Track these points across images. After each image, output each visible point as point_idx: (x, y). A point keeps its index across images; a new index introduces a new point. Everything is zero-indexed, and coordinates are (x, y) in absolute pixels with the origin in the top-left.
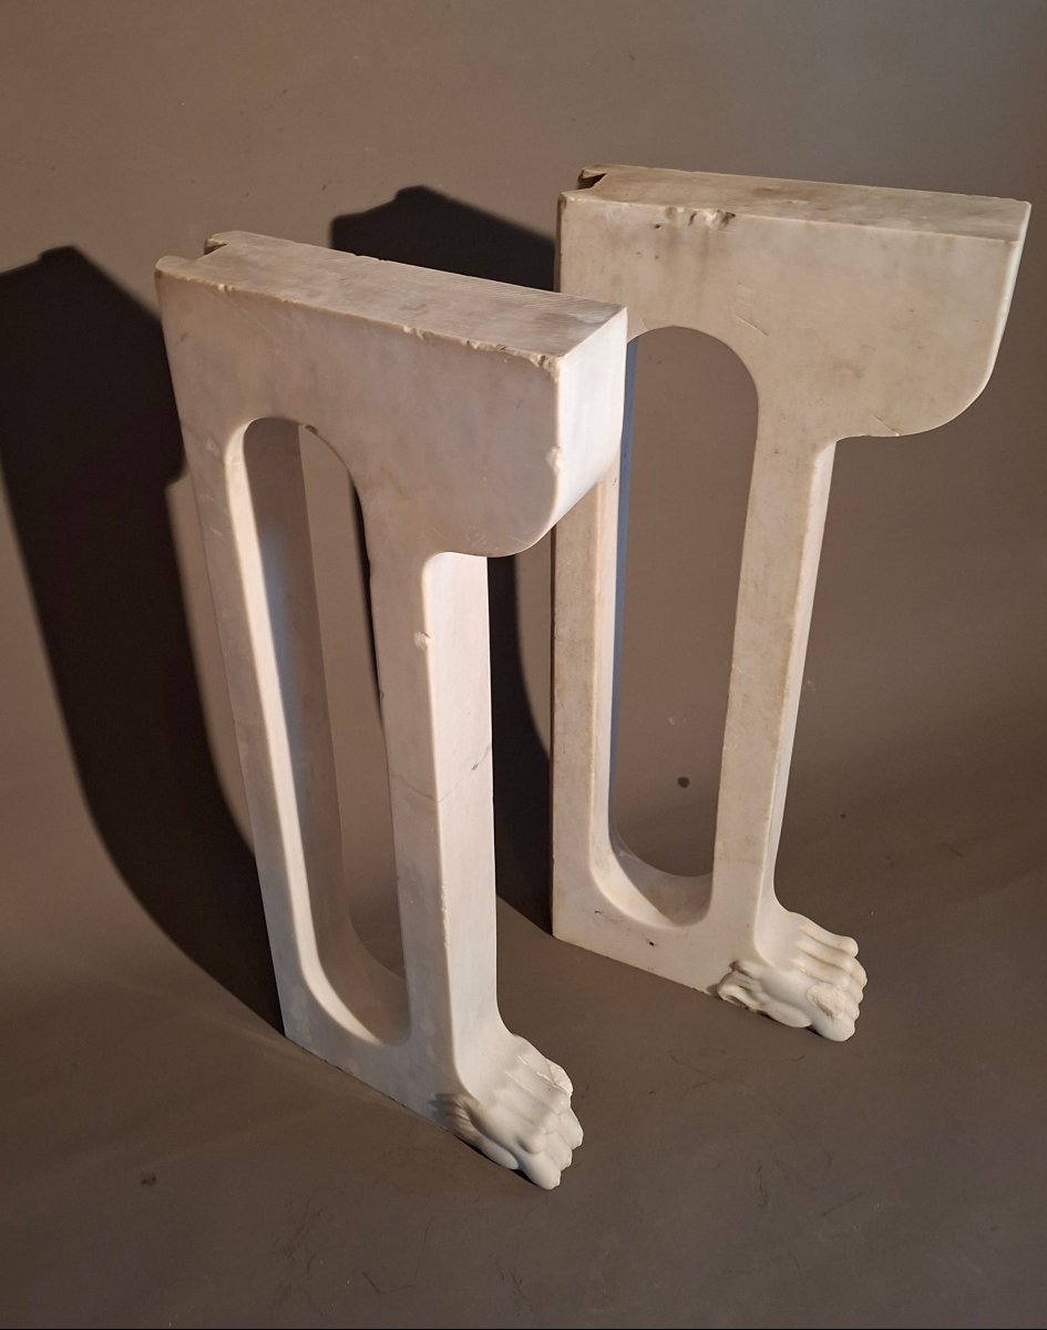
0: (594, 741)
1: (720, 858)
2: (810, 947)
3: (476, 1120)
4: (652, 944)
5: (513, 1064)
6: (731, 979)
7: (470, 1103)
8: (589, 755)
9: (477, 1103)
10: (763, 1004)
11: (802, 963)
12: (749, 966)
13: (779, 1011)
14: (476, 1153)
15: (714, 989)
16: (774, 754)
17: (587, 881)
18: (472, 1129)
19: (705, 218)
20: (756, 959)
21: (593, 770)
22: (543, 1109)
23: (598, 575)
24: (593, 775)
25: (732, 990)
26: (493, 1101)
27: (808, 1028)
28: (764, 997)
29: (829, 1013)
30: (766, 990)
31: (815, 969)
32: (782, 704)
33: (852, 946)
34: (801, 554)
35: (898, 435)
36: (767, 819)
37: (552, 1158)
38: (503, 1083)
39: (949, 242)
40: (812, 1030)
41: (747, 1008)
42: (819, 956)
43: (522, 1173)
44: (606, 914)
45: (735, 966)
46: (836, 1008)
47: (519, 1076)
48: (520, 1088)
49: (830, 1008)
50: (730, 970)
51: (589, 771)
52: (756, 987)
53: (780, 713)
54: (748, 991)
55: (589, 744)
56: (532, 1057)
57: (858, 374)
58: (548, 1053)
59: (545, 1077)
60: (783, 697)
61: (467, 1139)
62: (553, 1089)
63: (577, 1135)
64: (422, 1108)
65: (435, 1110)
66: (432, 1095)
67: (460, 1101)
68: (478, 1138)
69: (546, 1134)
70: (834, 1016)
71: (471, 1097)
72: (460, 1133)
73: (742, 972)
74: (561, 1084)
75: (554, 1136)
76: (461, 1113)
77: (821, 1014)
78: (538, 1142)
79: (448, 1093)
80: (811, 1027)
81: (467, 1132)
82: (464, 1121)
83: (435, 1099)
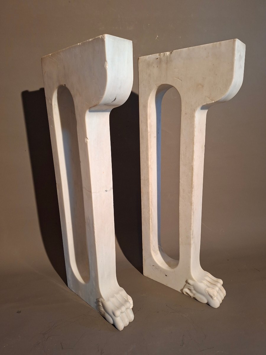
0: (150, 210)
1: (181, 244)
2: (208, 279)
3: (104, 307)
4: (166, 276)
5: (117, 293)
6: (186, 286)
7: (102, 300)
8: (149, 214)
9: (104, 300)
10: (194, 294)
11: (205, 282)
12: (190, 281)
13: (199, 297)
15: (182, 290)
16: (191, 207)
17: (151, 256)
18: (103, 310)
19: (167, 54)
20: (192, 279)
22: (122, 305)
23: (149, 159)
25: (186, 290)
26: (108, 300)
27: (206, 303)
28: (194, 292)
29: (212, 297)
30: (195, 290)
31: (209, 284)
32: (192, 191)
33: (221, 282)
34: (193, 143)
35: (214, 102)
36: (191, 229)
37: (122, 321)
38: (113, 296)
39: (220, 44)
40: (208, 304)
41: (191, 297)
42: (211, 282)
43: (114, 325)
44: (155, 266)
45: (187, 282)
46: (214, 295)
47: (118, 296)
48: (117, 299)
49: (212, 295)
50: (186, 283)
52: (192, 288)
53: (192, 194)
54: (190, 290)
56: (123, 293)
57: (203, 86)
58: (128, 293)
59: (126, 298)
60: (192, 189)
61: (102, 314)
62: (126, 301)
63: (132, 317)
64: (93, 305)
65: (96, 305)
66: (95, 300)
67: (100, 300)
68: (104, 313)
69: (122, 313)
70: (213, 298)
71: (103, 298)
72: (101, 312)
73: (189, 284)
74: (129, 301)
75: (124, 314)
76: (101, 304)
77: (210, 298)
78: (118, 313)
79: (98, 298)
80: (207, 303)
81: (102, 311)
82: (101, 307)
83: (96, 301)
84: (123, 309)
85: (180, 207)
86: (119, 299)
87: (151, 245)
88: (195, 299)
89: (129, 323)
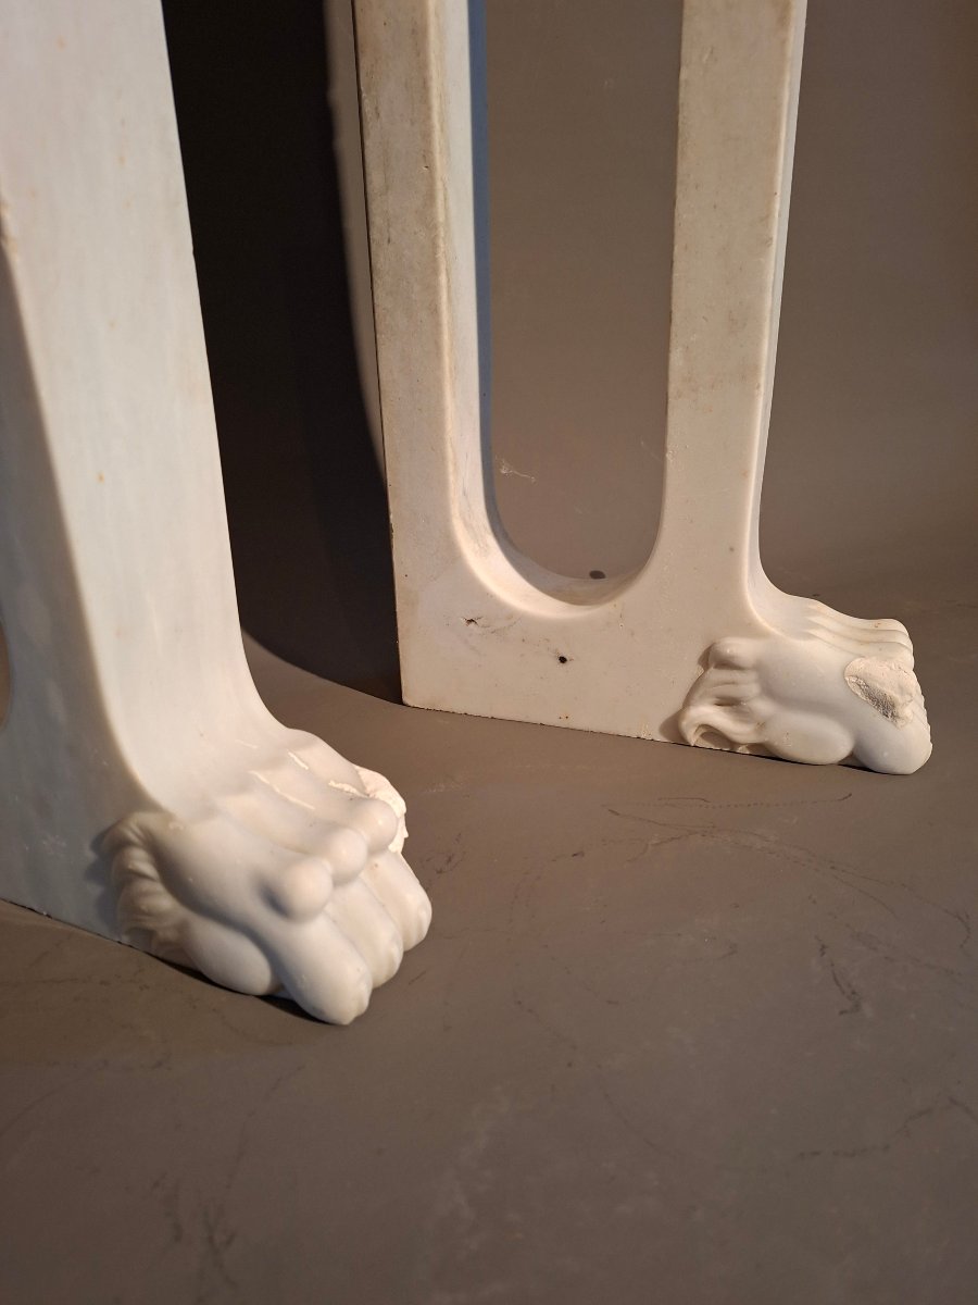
3: (172, 872)
4: (563, 660)
6: (701, 691)
9: (168, 817)
10: (762, 726)
12: (739, 647)
14: (187, 978)
15: (673, 727)
18: (162, 901)
20: (749, 629)
21: (443, 267)
22: (329, 828)
24: (443, 279)
25: (703, 715)
26: (209, 811)
27: (844, 762)
28: (763, 707)
29: (889, 707)
30: (770, 691)
31: (849, 645)
33: (902, 629)
37: (353, 942)
40: (857, 763)
41: (734, 746)
42: (852, 636)
44: (485, 618)
45: (713, 659)
46: (903, 690)
47: (285, 780)
48: (283, 799)
49: (892, 692)
50: (697, 670)
51: (435, 272)
52: (748, 687)
54: (729, 703)
55: (430, 197)
56: (320, 757)
59: (347, 788)
61: (165, 943)
62: (360, 801)
63: (417, 905)
64: (76, 900)
65: (95, 890)
66: (87, 846)
67: (132, 829)
68: (183, 927)
69: (341, 881)
70: (899, 710)
71: (151, 806)
72: (150, 934)
73: (726, 664)
74: (380, 795)
75: (355, 891)
76: (141, 861)
77: (874, 715)
78: (310, 883)
79: (109, 821)
80: (852, 755)
81: (158, 915)
82: (146, 886)
83: (90, 856)
84: (350, 847)
85: (684, 74)
86: (292, 799)
87: (451, 478)
88: (765, 753)
89: (406, 954)
